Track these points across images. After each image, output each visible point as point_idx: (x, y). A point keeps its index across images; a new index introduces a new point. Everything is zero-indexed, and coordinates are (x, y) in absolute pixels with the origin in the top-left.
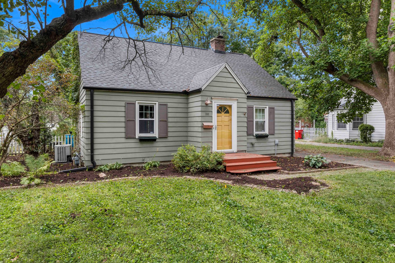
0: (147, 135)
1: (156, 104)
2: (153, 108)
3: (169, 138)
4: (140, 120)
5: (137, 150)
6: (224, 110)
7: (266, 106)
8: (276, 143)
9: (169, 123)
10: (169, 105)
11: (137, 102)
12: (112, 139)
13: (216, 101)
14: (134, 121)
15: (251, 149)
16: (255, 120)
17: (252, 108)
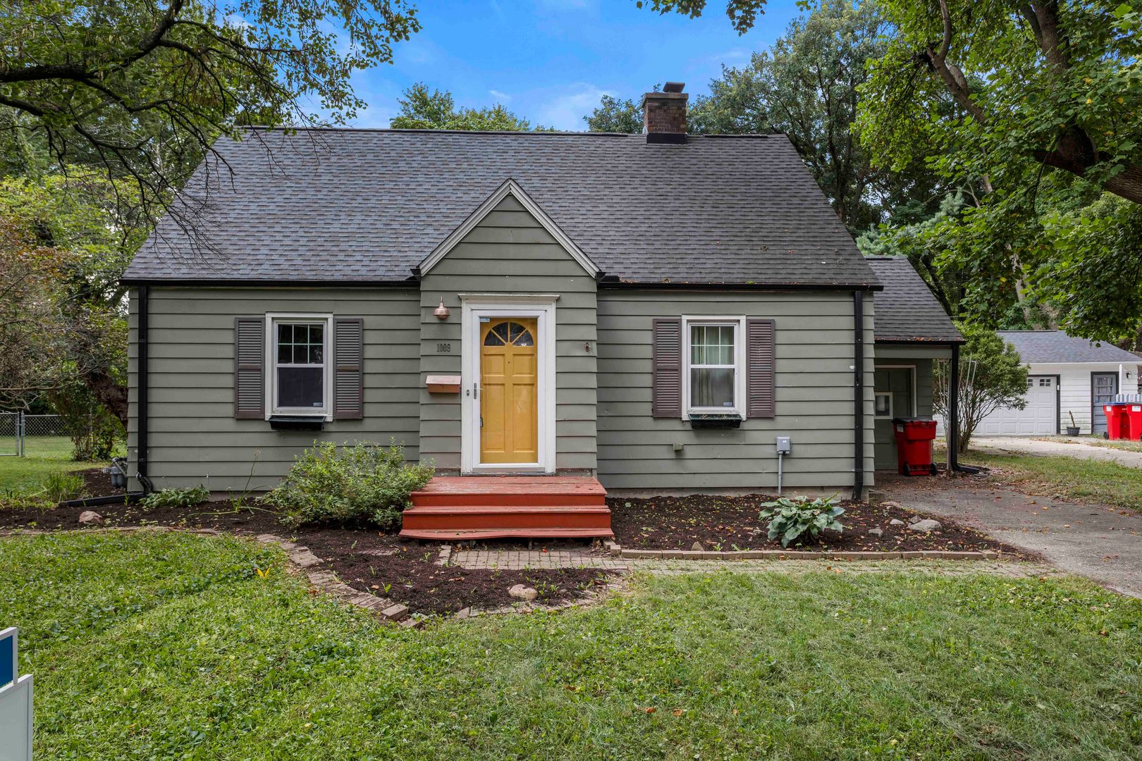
0: (300, 412)
1: (327, 319)
2: (321, 331)
3: (367, 421)
4: (279, 369)
5: (270, 454)
8: (780, 448)
9: (367, 378)
10: (369, 322)
11: (269, 317)
12: (197, 420)
13: (474, 307)
14: (260, 370)
15: (671, 467)
16: (687, 367)
17: (674, 326)
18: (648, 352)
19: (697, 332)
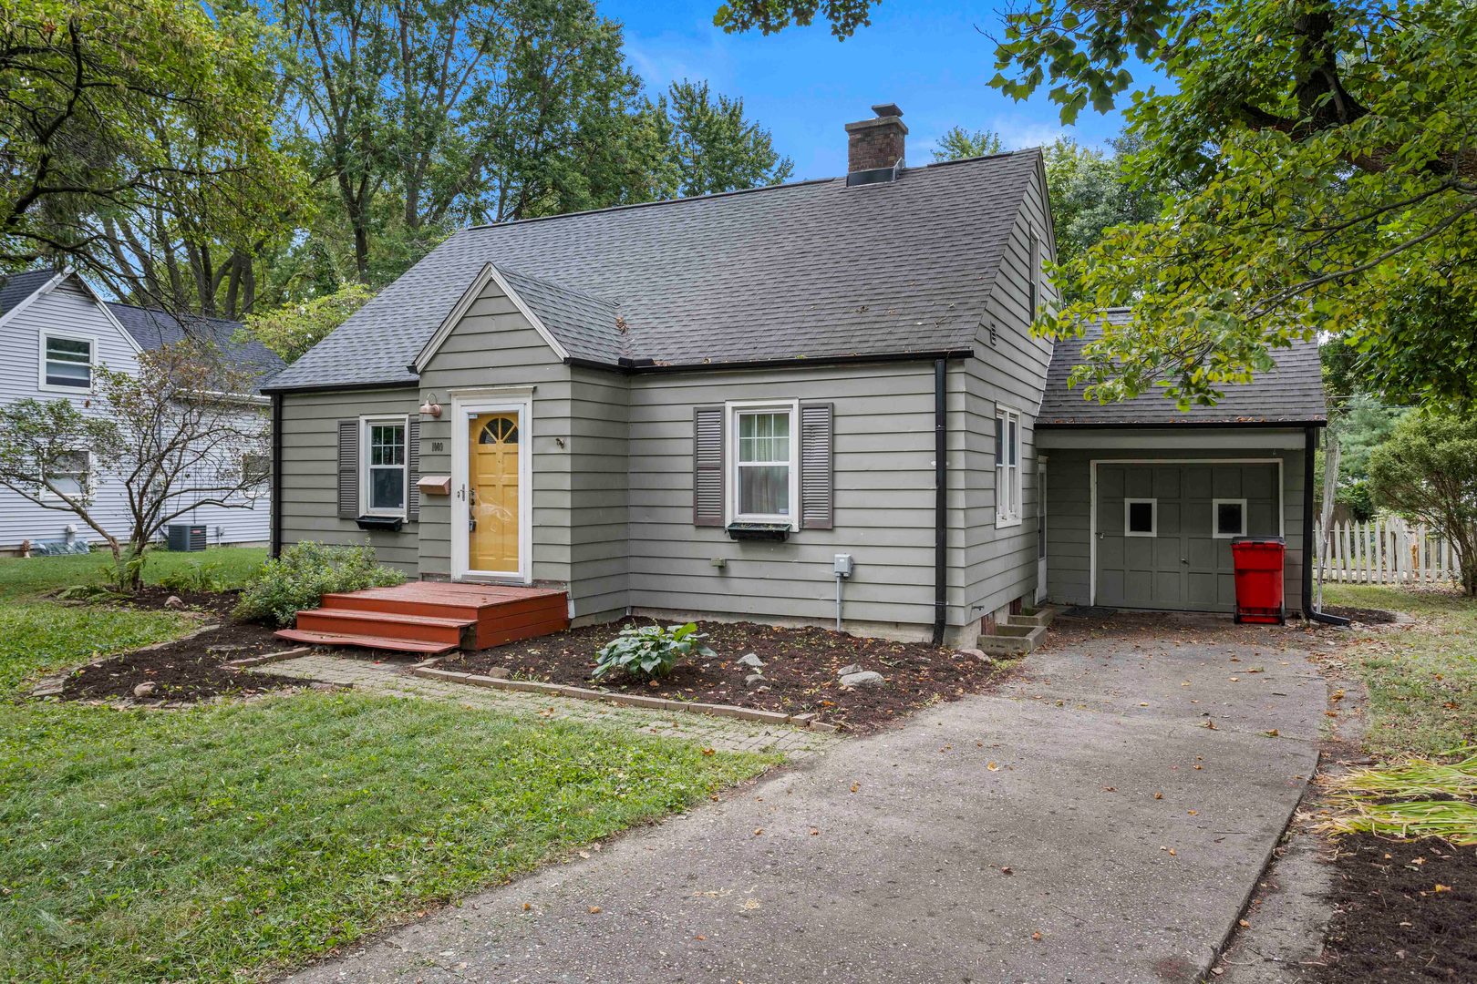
2: (403, 432)
4: (373, 471)
6: (505, 431)
7: (788, 396)
8: (837, 568)
11: (362, 419)
13: (465, 402)
14: (354, 471)
15: (713, 585)
16: (733, 464)
17: (717, 416)
18: (688, 447)
19: (746, 420)
